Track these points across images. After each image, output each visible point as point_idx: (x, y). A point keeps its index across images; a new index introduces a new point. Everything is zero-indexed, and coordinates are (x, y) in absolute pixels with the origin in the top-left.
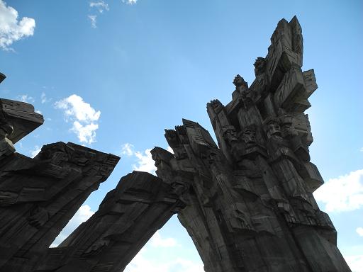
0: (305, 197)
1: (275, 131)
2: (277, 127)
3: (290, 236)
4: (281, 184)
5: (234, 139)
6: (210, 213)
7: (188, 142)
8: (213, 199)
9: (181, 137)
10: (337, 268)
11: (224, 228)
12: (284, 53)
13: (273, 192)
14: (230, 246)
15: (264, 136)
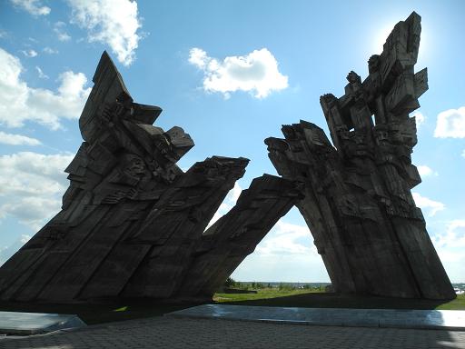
0: (403, 196)
1: (383, 138)
2: (385, 135)
3: (390, 224)
4: (384, 184)
5: (347, 138)
6: (323, 200)
7: (305, 139)
8: (326, 188)
9: (298, 134)
10: (421, 248)
11: (335, 213)
12: (397, 60)
13: (378, 189)
14: (340, 227)
15: (374, 140)
